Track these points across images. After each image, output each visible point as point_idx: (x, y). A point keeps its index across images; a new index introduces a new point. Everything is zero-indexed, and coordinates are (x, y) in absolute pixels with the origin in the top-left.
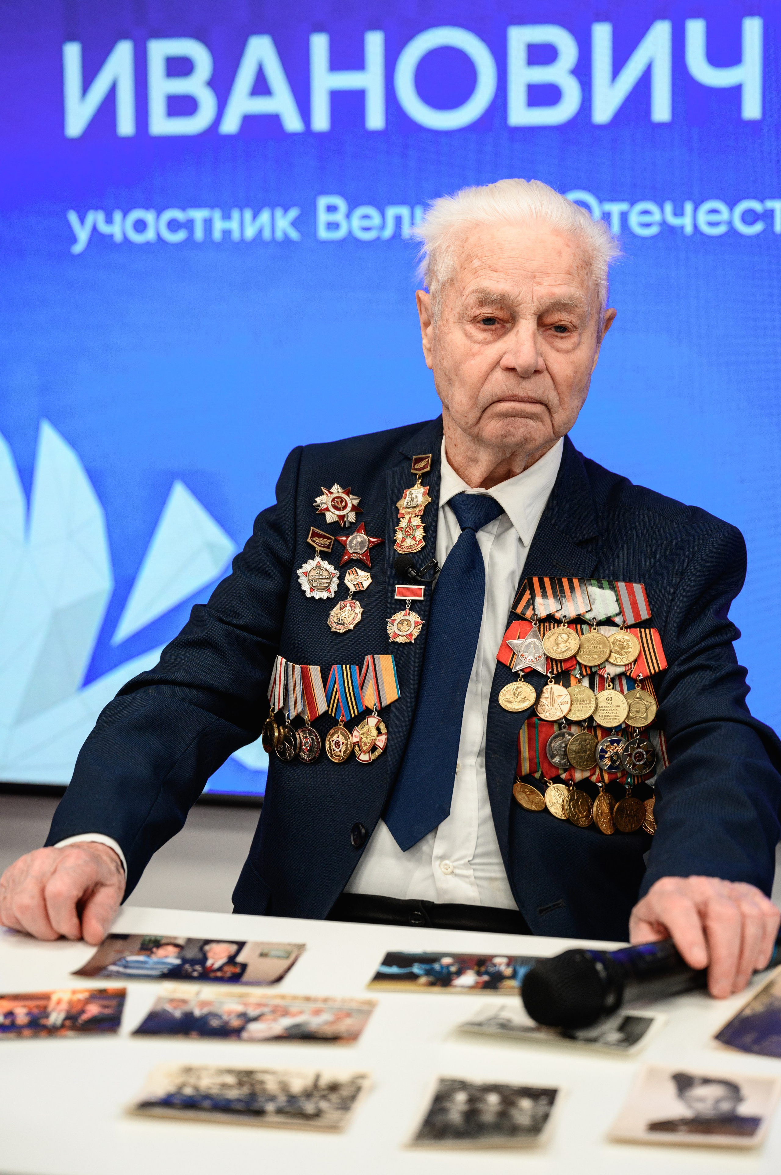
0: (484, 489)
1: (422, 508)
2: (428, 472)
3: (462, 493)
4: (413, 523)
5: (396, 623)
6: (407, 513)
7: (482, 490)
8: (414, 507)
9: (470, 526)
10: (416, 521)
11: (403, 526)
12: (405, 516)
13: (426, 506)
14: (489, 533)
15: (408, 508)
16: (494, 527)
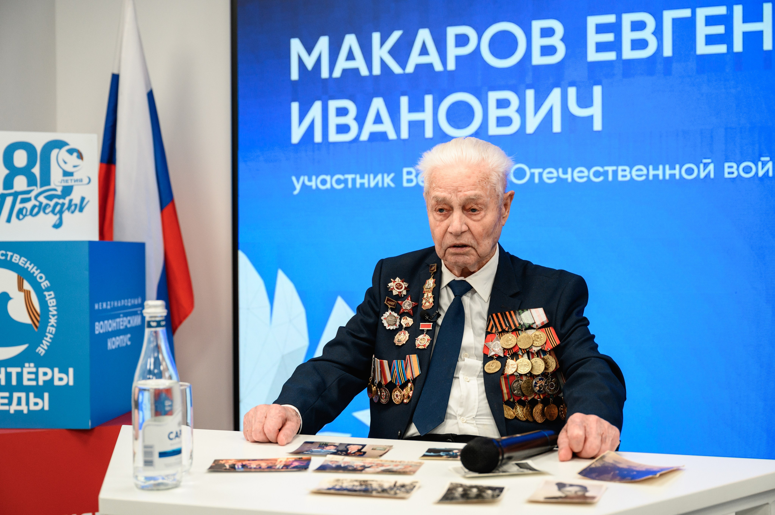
0: (463, 277)
1: (432, 289)
2: (435, 272)
3: (454, 280)
4: (429, 295)
5: (419, 340)
6: (427, 291)
7: (462, 278)
8: (429, 289)
9: (458, 294)
10: (430, 294)
11: (425, 297)
12: (426, 293)
13: (434, 288)
14: (468, 297)
15: (427, 289)
16: (469, 294)
